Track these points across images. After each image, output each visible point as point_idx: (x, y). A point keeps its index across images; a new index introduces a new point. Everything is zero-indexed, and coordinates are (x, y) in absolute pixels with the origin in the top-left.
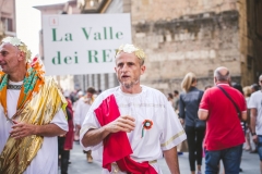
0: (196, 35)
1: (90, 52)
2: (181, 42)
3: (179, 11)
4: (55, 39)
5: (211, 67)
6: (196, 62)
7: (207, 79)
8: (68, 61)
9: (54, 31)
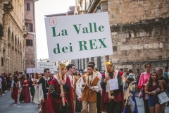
0: (150, 33)
1: (80, 43)
2: (141, 38)
3: (139, 18)
4: (54, 35)
5: (160, 54)
6: (150, 51)
7: (158, 62)
8: (66, 51)
9: (54, 28)
